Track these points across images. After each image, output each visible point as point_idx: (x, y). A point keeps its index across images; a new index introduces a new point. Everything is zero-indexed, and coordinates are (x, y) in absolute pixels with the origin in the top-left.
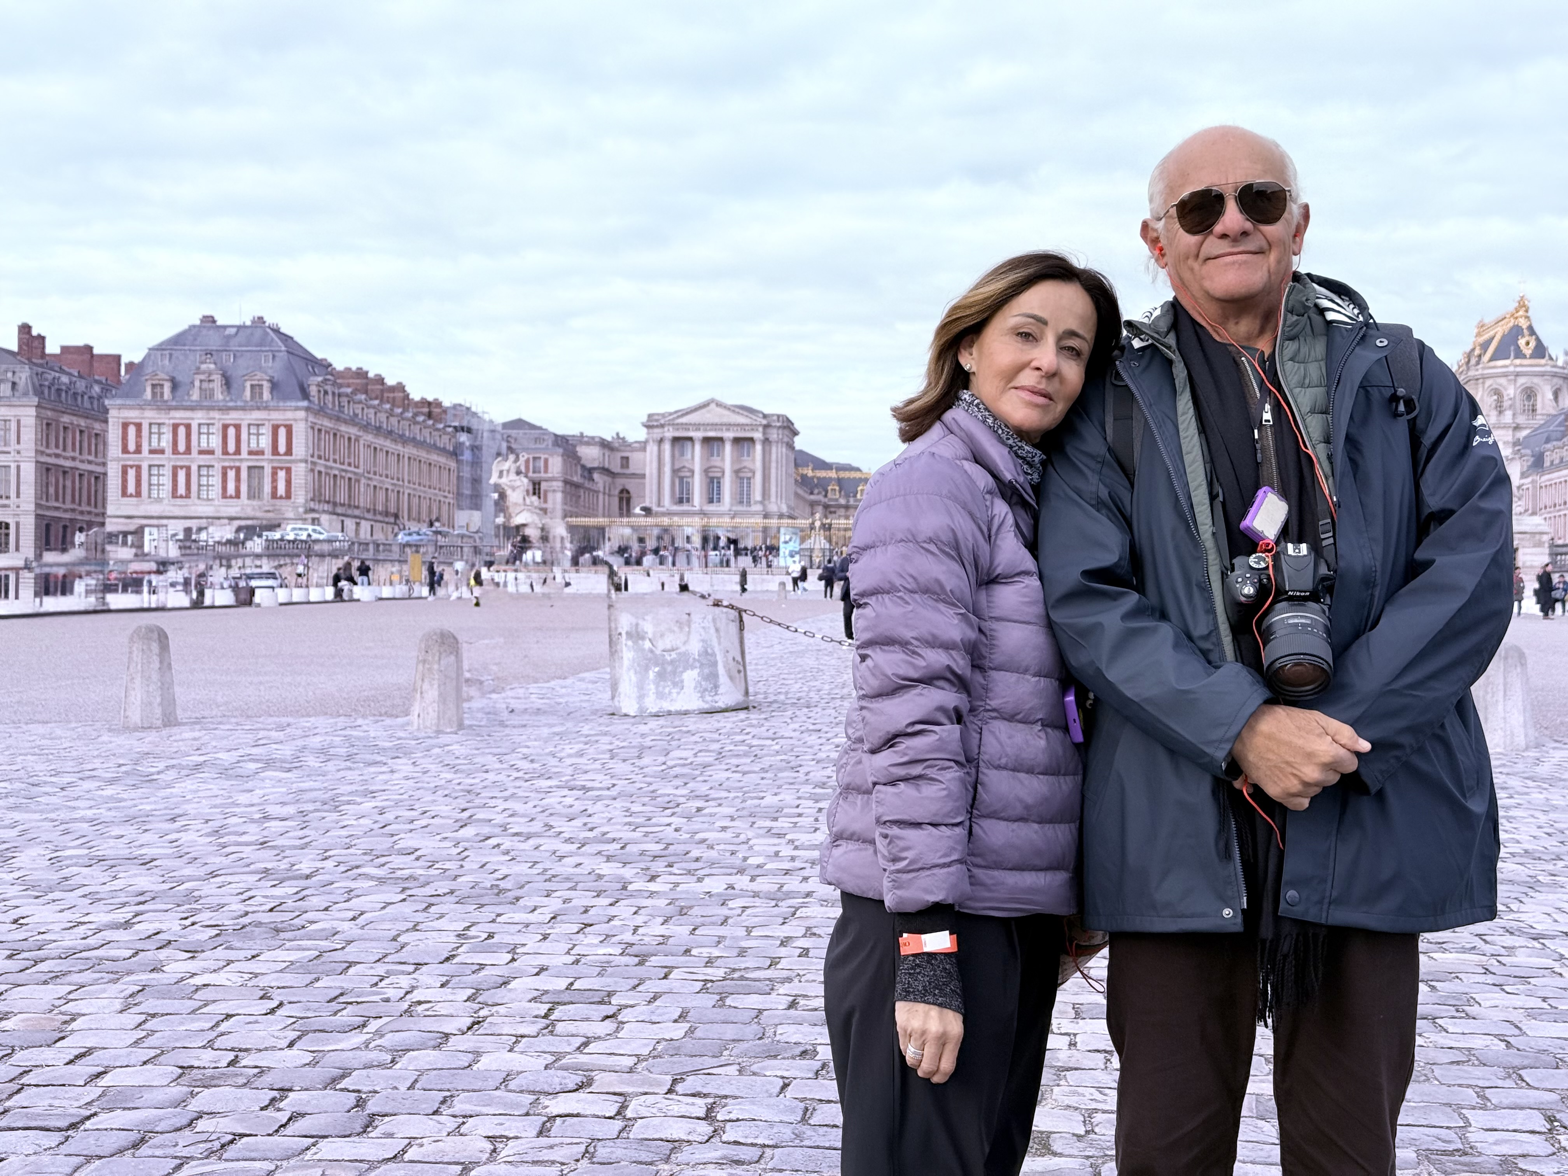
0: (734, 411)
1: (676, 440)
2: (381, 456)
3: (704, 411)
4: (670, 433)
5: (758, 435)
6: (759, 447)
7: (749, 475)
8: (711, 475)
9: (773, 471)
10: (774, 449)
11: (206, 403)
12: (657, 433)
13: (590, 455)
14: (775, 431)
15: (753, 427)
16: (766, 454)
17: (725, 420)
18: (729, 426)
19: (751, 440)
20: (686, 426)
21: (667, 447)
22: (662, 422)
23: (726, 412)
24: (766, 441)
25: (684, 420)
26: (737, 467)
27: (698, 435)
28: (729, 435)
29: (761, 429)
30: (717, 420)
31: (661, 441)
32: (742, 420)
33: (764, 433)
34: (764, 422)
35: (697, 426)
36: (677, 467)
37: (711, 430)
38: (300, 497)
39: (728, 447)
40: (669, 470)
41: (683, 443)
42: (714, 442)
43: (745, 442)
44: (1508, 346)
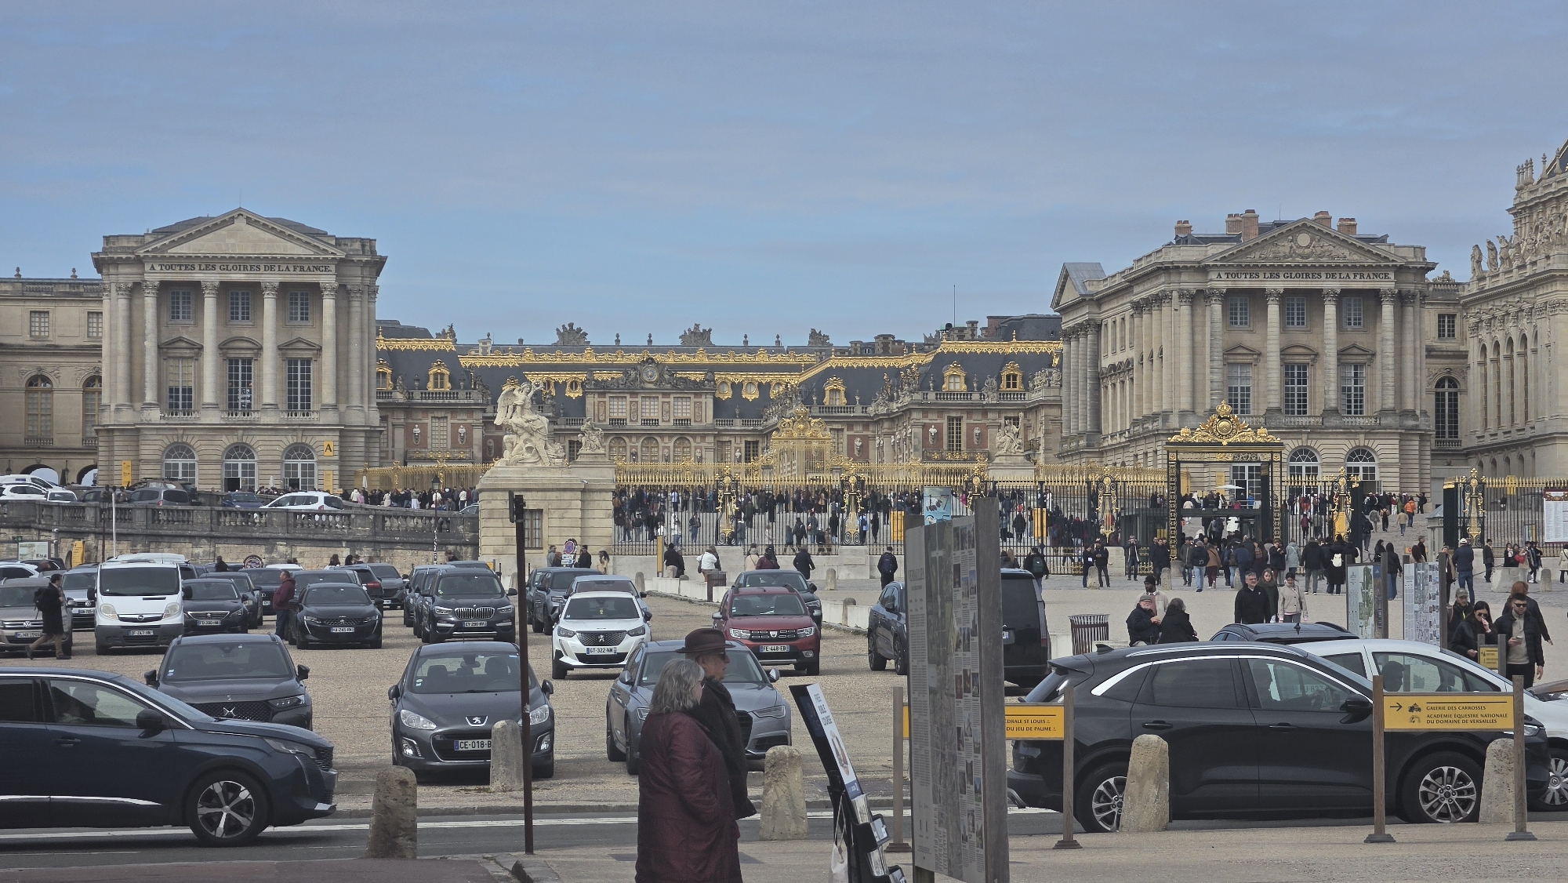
0: (281, 234)
1: (164, 287)
3: (223, 232)
4: (154, 276)
5: (327, 279)
6: (328, 304)
7: (307, 355)
8: (233, 354)
9: (355, 347)
10: (356, 304)
12: (126, 275)
14: (358, 271)
15: (318, 265)
16: (343, 313)
17: (264, 250)
18: (271, 262)
19: (315, 289)
20: (188, 262)
21: (150, 301)
22: (141, 253)
23: (268, 236)
24: (343, 292)
25: (183, 249)
26: (285, 339)
27: (210, 278)
28: (272, 278)
29: (333, 268)
30: (248, 250)
31: (135, 290)
32: (297, 250)
33: (338, 276)
34: (341, 255)
35: (209, 262)
36: (164, 340)
37: (237, 268)
39: (269, 304)
40: (150, 344)
41: (177, 296)
42: (235, 297)
43: (298, 297)
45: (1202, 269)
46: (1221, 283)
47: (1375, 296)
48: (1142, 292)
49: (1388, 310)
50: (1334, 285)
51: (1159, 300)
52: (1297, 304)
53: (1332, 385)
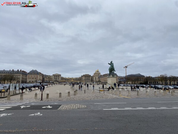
3: (56, 74)
11: (33, 74)
13: (49, 76)
38: (38, 80)
41: (55, 76)
42: (57, 76)
43: (58, 76)
44: (98, 72)
47: (89, 76)
48: (83, 76)
52: (87, 77)
53: (88, 79)
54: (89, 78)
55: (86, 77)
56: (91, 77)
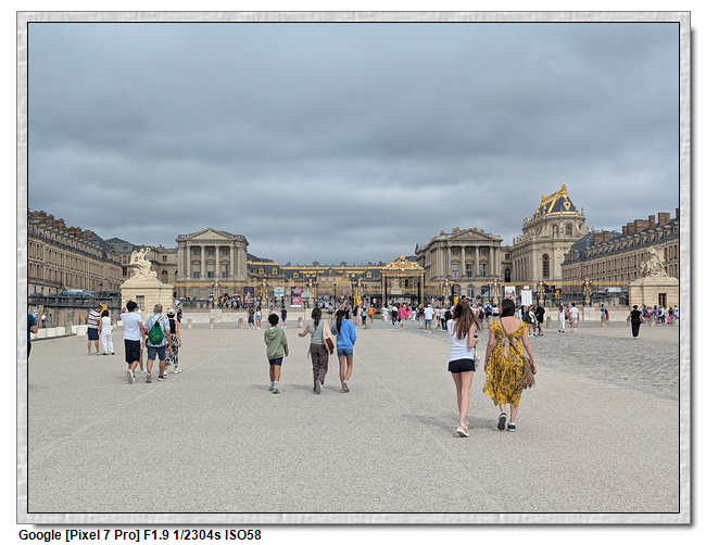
0: (220, 234)
1: (192, 247)
2: (53, 254)
3: (206, 234)
4: (189, 245)
5: (231, 245)
6: (232, 251)
7: (227, 264)
8: (209, 263)
9: (239, 262)
10: (239, 251)
12: (183, 245)
14: (239, 243)
15: (229, 242)
16: (236, 253)
17: (216, 238)
18: (217, 241)
19: (228, 248)
20: (197, 241)
21: (188, 251)
22: (185, 239)
23: (216, 235)
24: (236, 248)
25: (196, 238)
26: (221, 260)
27: (203, 245)
28: (218, 245)
29: (233, 242)
30: (212, 238)
31: (185, 248)
32: (224, 238)
33: (234, 244)
34: (234, 239)
35: (202, 241)
36: (192, 260)
37: (210, 243)
39: (217, 251)
40: (189, 261)
41: (196, 249)
42: (210, 250)
43: (225, 250)
44: (559, 206)
45: (446, 241)
46: (450, 244)
47: (489, 247)
48: (432, 248)
49: (491, 251)
50: (478, 245)
51: (435, 249)
52: (469, 250)
53: (478, 269)
54: (485, 264)
55: (456, 250)
56: (501, 256)
